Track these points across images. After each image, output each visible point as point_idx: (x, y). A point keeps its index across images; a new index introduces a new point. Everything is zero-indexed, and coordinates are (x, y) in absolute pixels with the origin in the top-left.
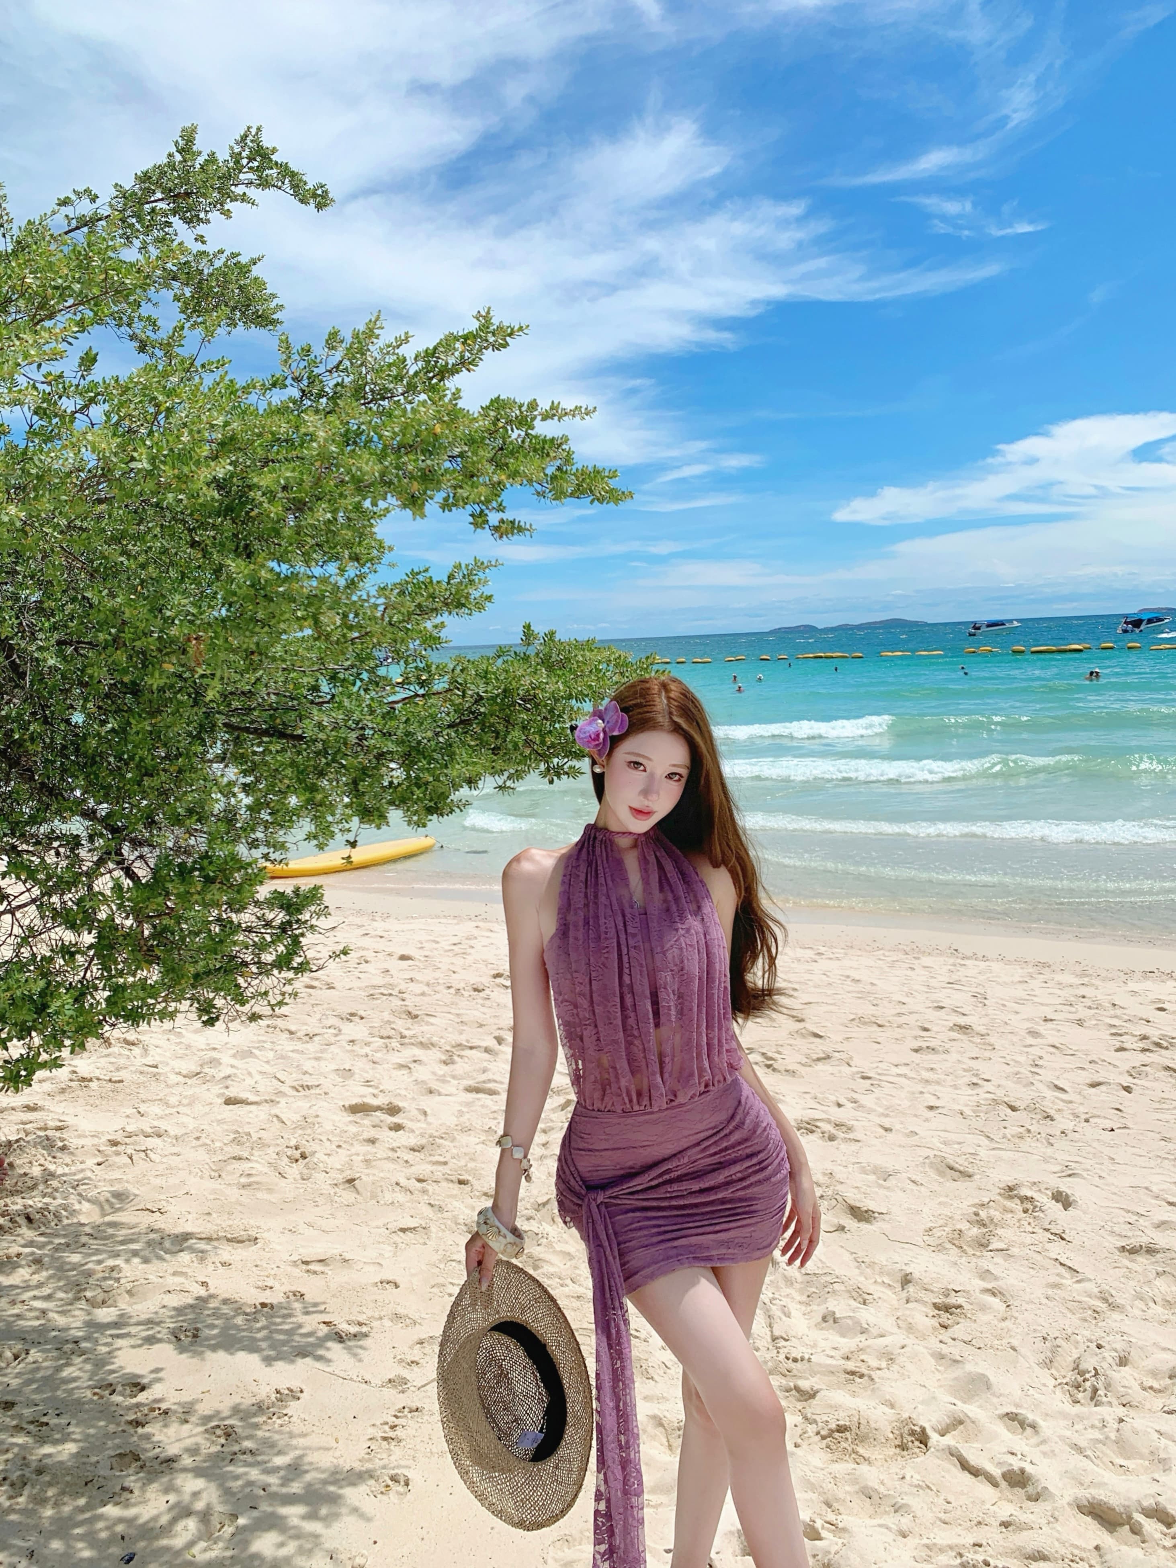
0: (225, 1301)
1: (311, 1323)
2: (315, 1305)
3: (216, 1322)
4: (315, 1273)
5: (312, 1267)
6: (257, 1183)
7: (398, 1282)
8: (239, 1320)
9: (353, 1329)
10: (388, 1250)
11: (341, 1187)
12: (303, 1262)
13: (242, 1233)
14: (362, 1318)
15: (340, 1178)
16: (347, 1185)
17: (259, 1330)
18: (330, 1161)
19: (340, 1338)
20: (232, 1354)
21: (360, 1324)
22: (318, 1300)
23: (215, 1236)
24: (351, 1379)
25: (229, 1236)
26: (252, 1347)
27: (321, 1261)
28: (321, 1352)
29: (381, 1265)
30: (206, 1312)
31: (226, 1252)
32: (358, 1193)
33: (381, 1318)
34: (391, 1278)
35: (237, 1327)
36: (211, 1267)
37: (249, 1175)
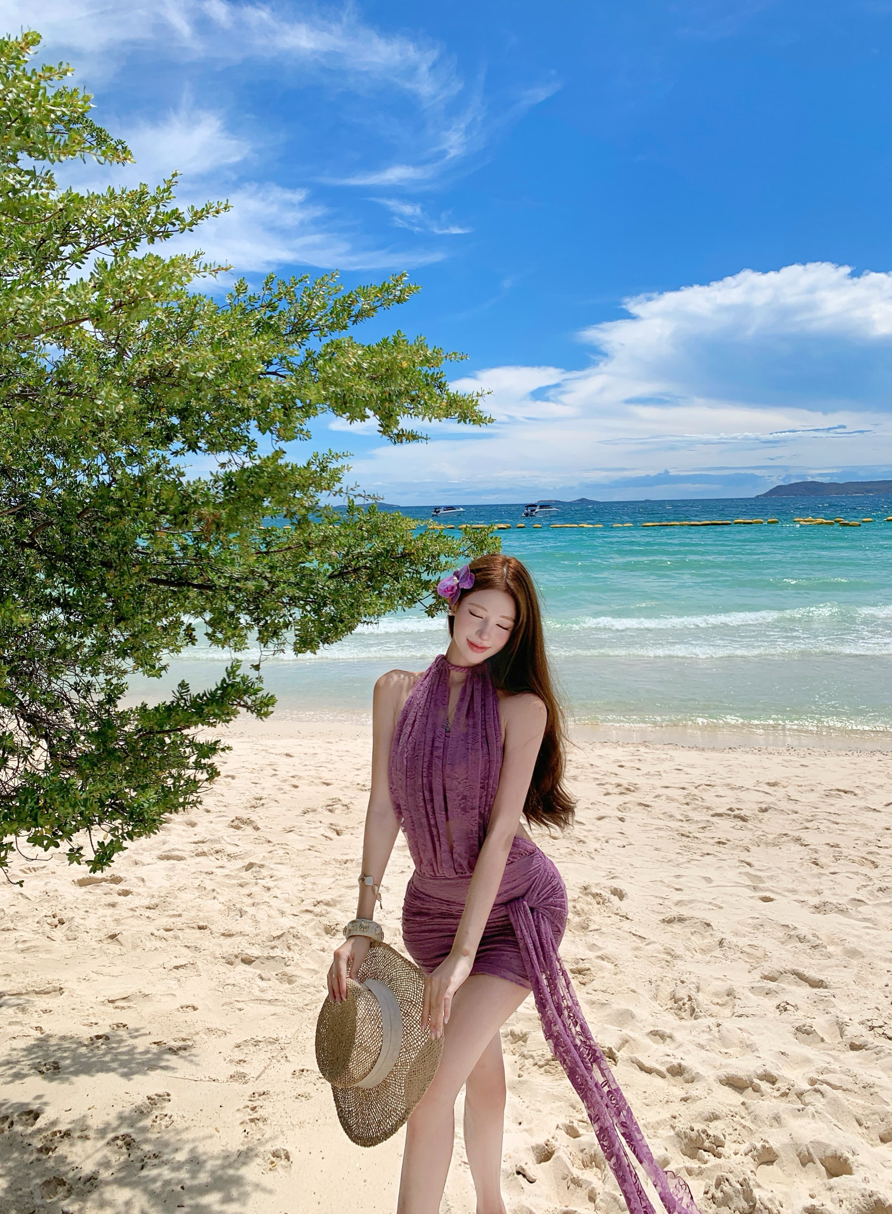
0: (64, 1038)
1: (142, 1044)
2: (137, 1030)
3: (65, 1055)
4: (123, 1008)
5: (118, 1004)
6: (34, 947)
7: (195, 1005)
8: (83, 1050)
9: (181, 1044)
10: (173, 983)
11: (105, 942)
12: (109, 1001)
13: (48, 986)
14: (184, 1036)
15: (102, 935)
16: (110, 940)
17: (104, 1055)
18: (87, 923)
19: (173, 1051)
20: (92, 1076)
21: (184, 1040)
22: (138, 1027)
23: (24, 991)
24: (201, 1080)
25: (37, 989)
26: (105, 1068)
27: (124, 999)
28: (163, 1064)
29: (174, 995)
30: (52, 1049)
31: (42, 1002)
32: (122, 945)
33: (198, 1034)
34: (188, 1004)
35: (83, 1055)
36: (35, 1015)
37: (24, 941)
